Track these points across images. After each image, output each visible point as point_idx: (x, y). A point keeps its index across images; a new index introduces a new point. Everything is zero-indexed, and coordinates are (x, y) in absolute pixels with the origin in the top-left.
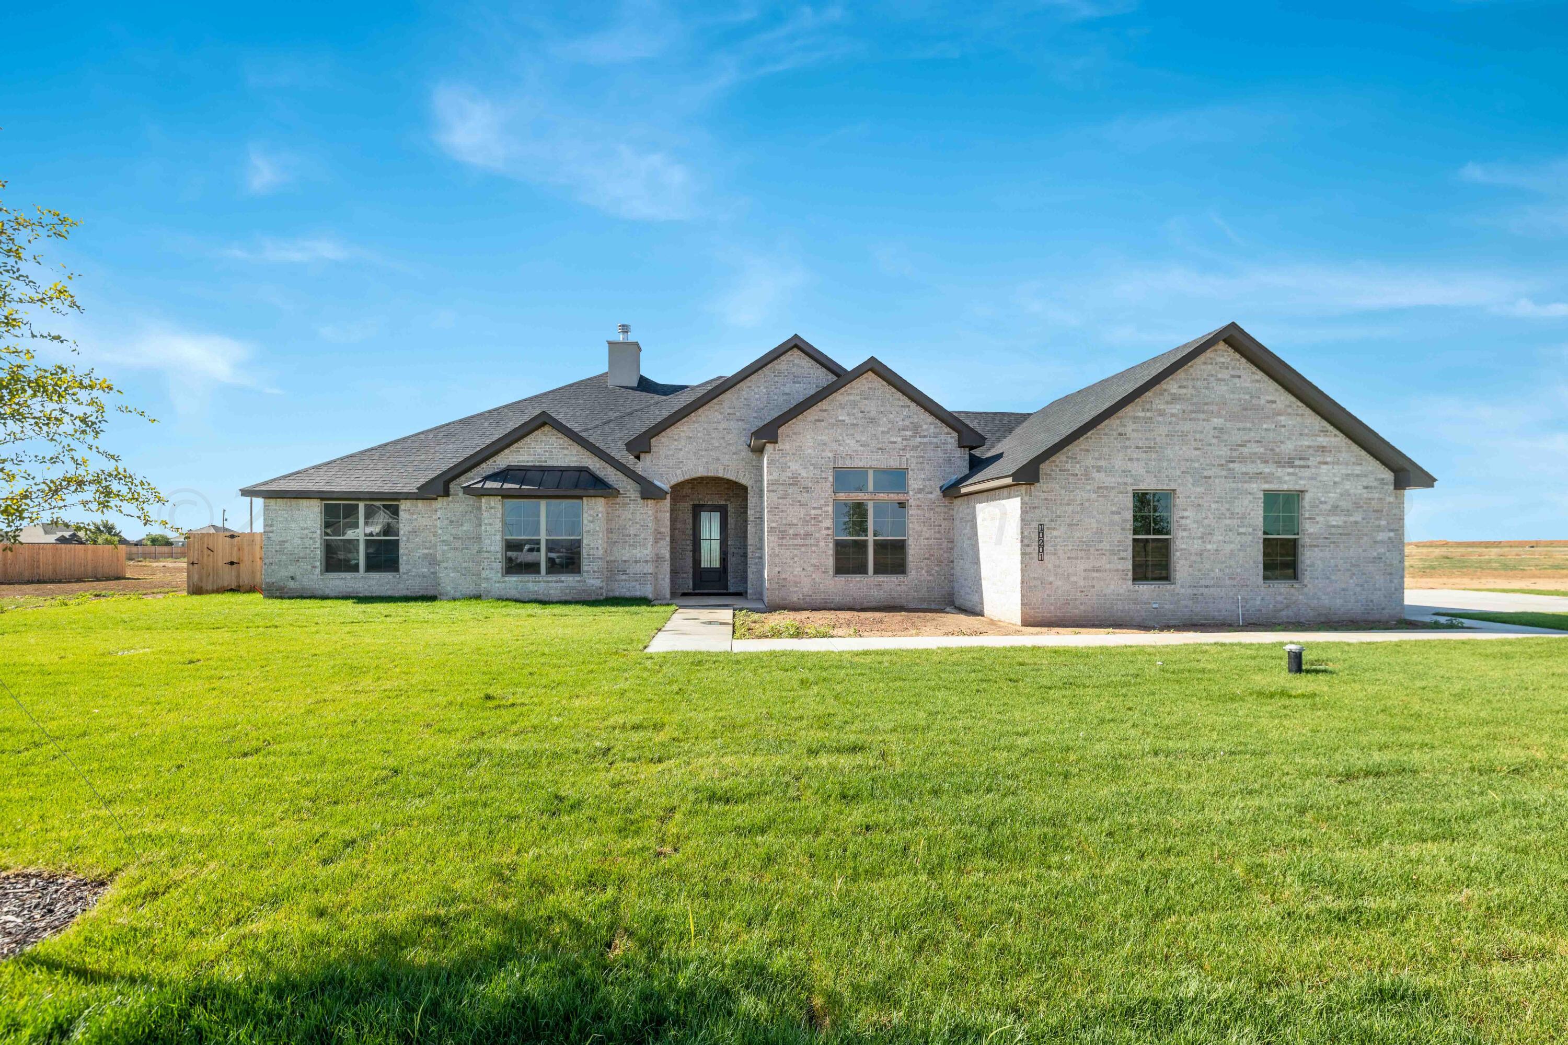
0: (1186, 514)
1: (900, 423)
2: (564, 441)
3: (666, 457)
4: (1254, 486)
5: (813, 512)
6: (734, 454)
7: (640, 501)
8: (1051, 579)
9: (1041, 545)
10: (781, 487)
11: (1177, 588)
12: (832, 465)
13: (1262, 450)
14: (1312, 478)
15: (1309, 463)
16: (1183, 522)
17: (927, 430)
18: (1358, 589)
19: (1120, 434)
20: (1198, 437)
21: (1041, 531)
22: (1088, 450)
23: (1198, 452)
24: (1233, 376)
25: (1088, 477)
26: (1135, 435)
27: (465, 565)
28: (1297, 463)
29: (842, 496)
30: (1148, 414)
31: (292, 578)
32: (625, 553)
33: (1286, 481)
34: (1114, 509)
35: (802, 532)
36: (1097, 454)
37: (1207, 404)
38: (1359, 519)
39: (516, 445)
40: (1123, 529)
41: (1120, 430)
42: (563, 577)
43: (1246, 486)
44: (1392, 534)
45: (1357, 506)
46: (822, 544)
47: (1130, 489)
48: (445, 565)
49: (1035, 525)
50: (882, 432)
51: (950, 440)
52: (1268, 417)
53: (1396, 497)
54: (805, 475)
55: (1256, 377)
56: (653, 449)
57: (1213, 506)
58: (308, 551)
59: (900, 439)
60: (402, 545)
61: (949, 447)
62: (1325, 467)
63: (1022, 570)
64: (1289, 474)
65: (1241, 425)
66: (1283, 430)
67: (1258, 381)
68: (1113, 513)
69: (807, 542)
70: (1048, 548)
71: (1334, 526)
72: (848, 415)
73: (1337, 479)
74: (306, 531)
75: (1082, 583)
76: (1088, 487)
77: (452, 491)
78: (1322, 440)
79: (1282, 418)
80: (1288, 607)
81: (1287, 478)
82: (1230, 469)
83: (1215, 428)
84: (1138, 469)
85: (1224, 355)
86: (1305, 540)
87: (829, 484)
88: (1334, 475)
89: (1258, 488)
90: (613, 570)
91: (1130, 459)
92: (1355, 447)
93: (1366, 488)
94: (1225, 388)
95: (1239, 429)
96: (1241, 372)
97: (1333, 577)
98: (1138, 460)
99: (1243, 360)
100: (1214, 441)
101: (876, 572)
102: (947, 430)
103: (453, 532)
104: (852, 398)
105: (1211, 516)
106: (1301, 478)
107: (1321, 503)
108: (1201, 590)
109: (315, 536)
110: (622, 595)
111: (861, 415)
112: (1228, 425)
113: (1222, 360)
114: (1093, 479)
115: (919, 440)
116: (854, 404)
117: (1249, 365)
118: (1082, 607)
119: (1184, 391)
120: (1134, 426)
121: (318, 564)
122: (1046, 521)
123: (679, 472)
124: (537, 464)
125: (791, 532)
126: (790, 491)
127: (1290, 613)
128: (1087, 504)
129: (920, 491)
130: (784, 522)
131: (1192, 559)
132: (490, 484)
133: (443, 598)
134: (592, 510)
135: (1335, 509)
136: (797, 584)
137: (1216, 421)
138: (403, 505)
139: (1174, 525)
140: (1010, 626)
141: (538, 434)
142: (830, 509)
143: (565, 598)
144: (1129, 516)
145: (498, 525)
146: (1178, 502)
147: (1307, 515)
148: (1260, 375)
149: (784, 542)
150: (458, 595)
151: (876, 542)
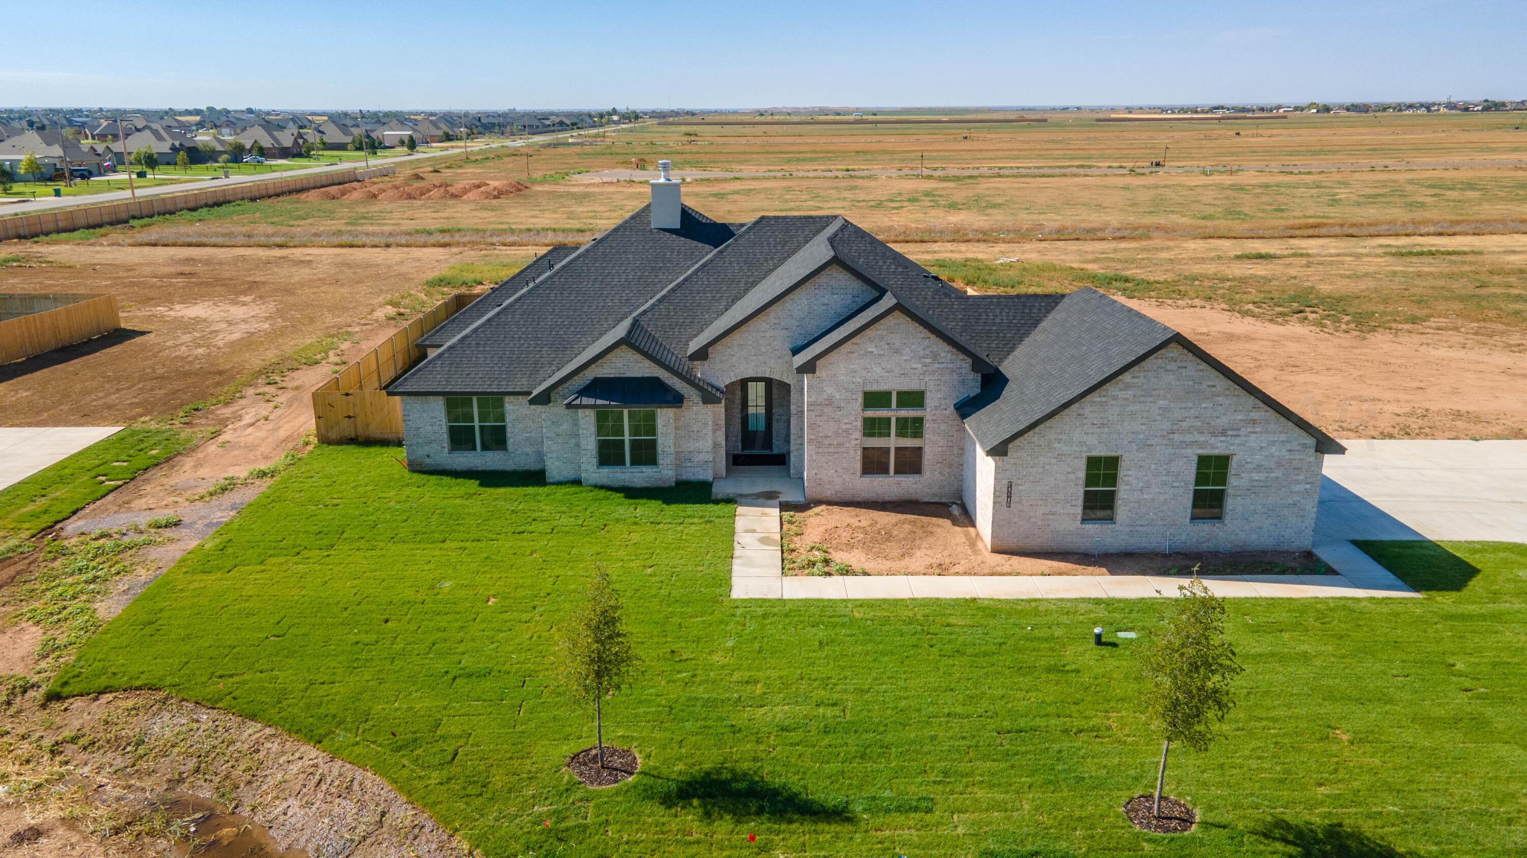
0: (1129, 473)
1: (922, 352)
2: (638, 357)
3: (721, 361)
4: (1190, 451)
5: (844, 427)
6: (780, 358)
7: (701, 404)
8: (1016, 520)
9: (1009, 496)
10: (819, 407)
11: (1117, 527)
12: (861, 389)
13: (1199, 424)
14: (1240, 445)
15: (1241, 433)
16: (1126, 479)
17: (945, 357)
18: (1273, 527)
19: (1079, 415)
20: (1145, 415)
21: (1010, 486)
22: (1051, 427)
23: (1144, 427)
24: (1179, 367)
25: (1050, 446)
26: (1091, 415)
27: (565, 455)
29: (870, 413)
30: (1104, 399)
31: (428, 456)
32: (691, 446)
33: (1218, 447)
34: (1070, 470)
35: (835, 442)
36: (1058, 431)
37: (1155, 390)
38: (1280, 475)
39: (600, 361)
40: (1076, 484)
41: (1081, 411)
42: (644, 468)
43: (1183, 451)
44: (1308, 486)
45: (1279, 465)
46: (852, 452)
47: (1084, 455)
48: (550, 456)
49: (1005, 482)
50: (905, 360)
51: (964, 365)
52: (1208, 399)
53: (1316, 458)
54: (838, 397)
55: (1201, 367)
56: (710, 356)
57: (1153, 466)
58: (437, 435)
59: (920, 366)
60: (509, 430)
61: (964, 371)
62: (1254, 435)
63: (993, 514)
64: (1221, 442)
65: (1183, 405)
66: (1220, 408)
67: (1202, 370)
68: (1069, 473)
69: (840, 450)
70: (1014, 498)
71: (1256, 481)
72: (876, 347)
73: (1263, 445)
74: (435, 420)
75: (1040, 523)
76: (1050, 454)
77: (552, 399)
78: (1255, 415)
79: (1221, 398)
80: (1209, 540)
81: (1219, 445)
82: (1170, 439)
83: (1160, 408)
84: (1092, 440)
85: (1174, 351)
86: (1230, 490)
87: (858, 404)
88: (1261, 441)
89: (1193, 453)
90: (681, 459)
91: (1086, 433)
92: (1283, 419)
93: (1290, 451)
94: (1172, 377)
95: (1181, 408)
96: (1186, 364)
97: (1251, 519)
98: (1092, 433)
99: (1190, 354)
100: (1159, 418)
101: (897, 472)
102: (962, 356)
103: (555, 430)
104: (879, 332)
105: (1149, 474)
106: (1232, 445)
107: (1247, 463)
108: (1137, 528)
109: (441, 423)
110: (689, 478)
111: (887, 346)
112: (1172, 405)
114: (1055, 448)
115: (937, 365)
116: (881, 338)
117: (1194, 358)
118: (1039, 540)
119: (1136, 380)
120: (1091, 409)
121: (446, 445)
122: (1014, 481)
123: (732, 374)
124: (618, 376)
125: (826, 442)
126: (826, 410)
127: (1210, 544)
128: (1048, 467)
129: (936, 408)
130: (821, 434)
131: (1132, 505)
132: (586, 401)
133: (551, 480)
134: (665, 417)
135: (1259, 468)
136: (830, 483)
137: (1162, 403)
138: (507, 399)
139: (1119, 481)
140: (983, 550)
141: (617, 351)
142: (859, 424)
143: (646, 485)
144: (1082, 474)
145: (593, 429)
146: (1123, 464)
147: (1233, 472)
148: (1204, 366)
149: (821, 450)
150: (562, 479)
151: (897, 449)
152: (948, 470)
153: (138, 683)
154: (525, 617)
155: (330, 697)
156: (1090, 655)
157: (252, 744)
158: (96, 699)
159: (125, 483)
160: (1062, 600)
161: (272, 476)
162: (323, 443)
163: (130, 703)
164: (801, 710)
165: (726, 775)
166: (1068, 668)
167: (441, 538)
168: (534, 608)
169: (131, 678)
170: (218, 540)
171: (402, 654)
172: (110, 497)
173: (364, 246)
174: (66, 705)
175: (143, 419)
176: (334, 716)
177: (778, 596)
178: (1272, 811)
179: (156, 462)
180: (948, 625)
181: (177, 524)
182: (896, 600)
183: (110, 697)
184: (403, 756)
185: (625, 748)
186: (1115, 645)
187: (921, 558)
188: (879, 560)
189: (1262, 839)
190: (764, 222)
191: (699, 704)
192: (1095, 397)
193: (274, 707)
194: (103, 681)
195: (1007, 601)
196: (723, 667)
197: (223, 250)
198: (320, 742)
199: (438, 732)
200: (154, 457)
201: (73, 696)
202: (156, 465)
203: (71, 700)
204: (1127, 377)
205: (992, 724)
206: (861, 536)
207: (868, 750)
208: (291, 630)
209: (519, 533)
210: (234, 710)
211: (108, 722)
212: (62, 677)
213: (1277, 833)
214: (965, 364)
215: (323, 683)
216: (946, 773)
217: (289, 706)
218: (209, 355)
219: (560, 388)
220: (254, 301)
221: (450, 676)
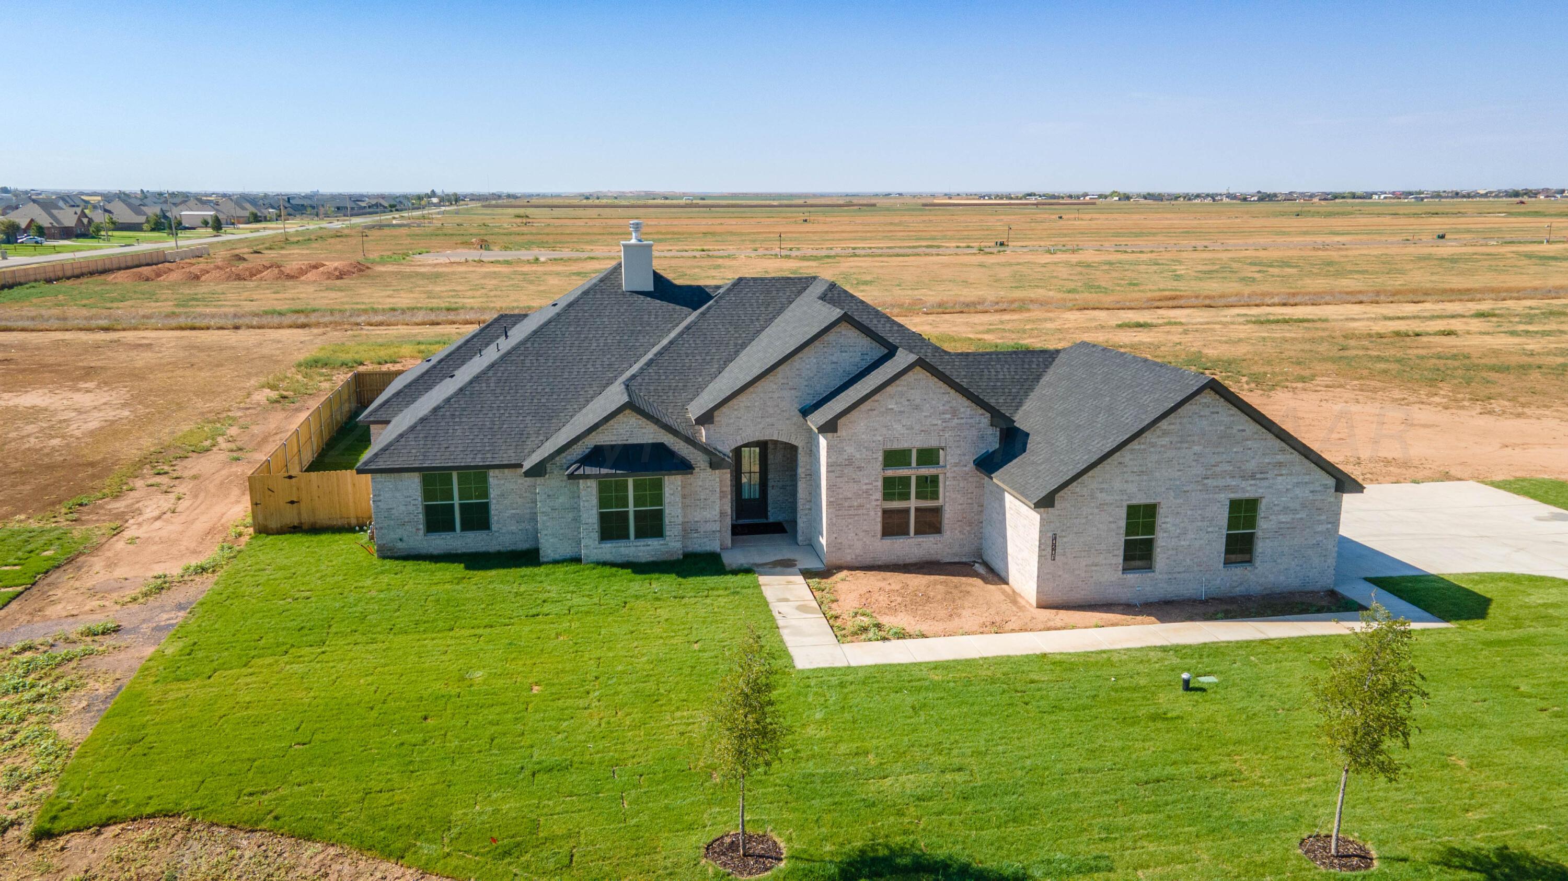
0: (1167, 520)
1: (941, 408)
2: (643, 421)
3: (728, 425)
4: (1222, 496)
5: (865, 487)
6: (788, 419)
7: (709, 470)
8: (1060, 573)
9: (1054, 549)
10: (839, 468)
11: (1157, 575)
12: (881, 447)
13: (1231, 468)
14: (1269, 487)
15: (1268, 476)
16: (1164, 526)
17: (964, 412)
18: (1299, 568)
19: (1120, 463)
20: (1181, 461)
21: (1054, 538)
22: (1093, 477)
23: (1180, 473)
24: (1212, 413)
25: (1092, 496)
26: (1131, 463)
27: (562, 531)
28: (1258, 476)
29: (890, 473)
30: (1142, 447)
31: (401, 540)
32: (697, 515)
33: (1248, 491)
34: (1111, 519)
35: (855, 504)
36: (1102, 480)
37: (1190, 436)
38: (1304, 516)
39: (602, 428)
40: (1117, 534)
41: (1121, 460)
42: (650, 541)
43: (1216, 496)
44: (1329, 526)
45: (1304, 506)
46: (872, 513)
47: (1125, 504)
48: (546, 532)
49: (1050, 534)
50: (925, 417)
52: (1238, 443)
53: (1336, 498)
54: (858, 456)
55: (1232, 412)
56: (716, 419)
57: (1189, 513)
58: (412, 516)
59: (940, 422)
60: (493, 507)
61: (983, 425)
62: (1280, 478)
63: (1038, 568)
64: (1251, 485)
65: (1216, 450)
66: (1249, 451)
67: (1233, 415)
68: (1110, 522)
69: (860, 512)
70: (1059, 550)
71: (1283, 523)
72: (897, 403)
73: (1289, 487)
74: (409, 499)
75: (1083, 575)
76: (1093, 504)
77: (548, 470)
78: (1280, 458)
79: (1249, 442)
80: (1241, 584)
81: (1249, 488)
82: (1204, 484)
83: (1195, 454)
84: (1132, 488)
85: (1208, 397)
86: (1259, 533)
87: (879, 464)
88: (1287, 483)
89: (1224, 498)
90: (687, 530)
91: (1126, 482)
92: (1305, 460)
93: (1312, 492)
94: (1205, 423)
95: (1214, 453)
96: (1219, 410)
97: (1279, 561)
98: (1132, 481)
99: (1222, 400)
100: (1194, 463)
101: (917, 533)
102: (981, 411)
103: (551, 504)
104: (900, 389)
105: (1186, 520)
106: (1260, 488)
107: (1274, 505)
108: (1175, 576)
109: (416, 502)
110: (696, 550)
111: (907, 403)
112: (1206, 450)
113: (1205, 400)
114: (1097, 498)
115: (956, 421)
116: (903, 394)
117: (1226, 404)
118: (1083, 592)
119: (1172, 427)
120: (1131, 457)
121: (421, 526)
122: (1059, 533)
123: (739, 438)
124: (620, 443)
125: (846, 504)
126: (846, 471)
127: (1242, 588)
128: (1090, 517)
129: (956, 465)
130: (841, 496)
131: (1170, 552)
132: (589, 470)
133: (545, 560)
134: (672, 485)
135: (1286, 510)
136: (850, 547)
137: (1197, 448)
138: (492, 473)
139: (1157, 528)
140: (1028, 606)
141: (620, 417)
142: (880, 484)
143: (651, 559)
144: (1123, 523)
145: (594, 501)
146: (1162, 512)
147: (1262, 515)
148: (1234, 410)
149: (840, 513)
150: (557, 557)
151: (917, 509)
152: (968, 528)
153: (149, 810)
154: (582, 703)
155: (396, 806)
156: (1185, 703)
157: (317, 867)
158: (98, 833)
159: (26, 589)
160: (1128, 650)
161: (214, 572)
162: (260, 532)
163: (146, 834)
164: (928, 779)
165: (882, 852)
166: (1169, 715)
167: (447, 626)
168: (588, 693)
169: (138, 806)
170: (180, 644)
171: (460, 752)
172: (14, 605)
173: (208, 328)
174: (61, 843)
175: (17, 517)
176: (409, 827)
177: (846, 664)
178: (1439, 840)
179: (56, 564)
180: (1032, 682)
181: (117, 630)
182: (967, 660)
183: (116, 829)
184: (510, 864)
185: (761, 833)
186: (1202, 690)
187: (969, 618)
188: (929, 622)
189: (1445, 868)
190: (743, 283)
191: (817, 780)
192: (1134, 445)
193: (331, 822)
194: (103, 812)
195: (1077, 654)
196: (824, 740)
197: (35, 334)
198: (402, 858)
199: (541, 835)
200: (49, 558)
201: (68, 833)
202: (58, 567)
203: (68, 837)
204: (1164, 424)
205: (1128, 776)
206: (899, 599)
207: (1017, 813)
208: (315, 736)
209: (533, 616)
210: (282, 831)
211: (122, 860)
212: (47, 811)
213: (1456, 861)
214: (984, 419)
215: (381, 792)
216: (1107, 829)
217: (349, 820)
218: (68, 445)
219: (557, 459)
220: (99, 387)
221: (527, 772)
